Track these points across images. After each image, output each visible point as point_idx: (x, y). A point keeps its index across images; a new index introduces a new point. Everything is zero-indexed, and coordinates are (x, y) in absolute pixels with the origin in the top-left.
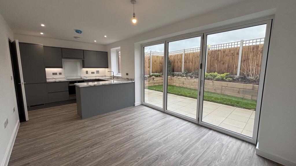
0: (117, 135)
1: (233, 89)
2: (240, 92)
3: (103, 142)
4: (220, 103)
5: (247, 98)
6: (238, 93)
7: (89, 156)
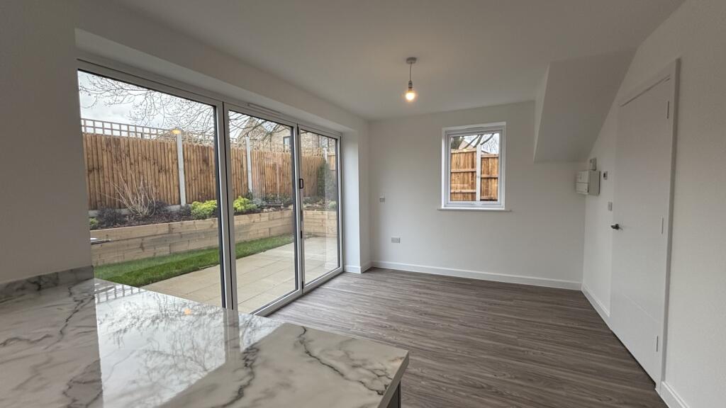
0: (416, 370)
1: (126, 242)
2: (144, 246)
3: (457, 379)
4: (169, 278)
5: (162, 254)
6: (141, 250)
7: (504, 373)
